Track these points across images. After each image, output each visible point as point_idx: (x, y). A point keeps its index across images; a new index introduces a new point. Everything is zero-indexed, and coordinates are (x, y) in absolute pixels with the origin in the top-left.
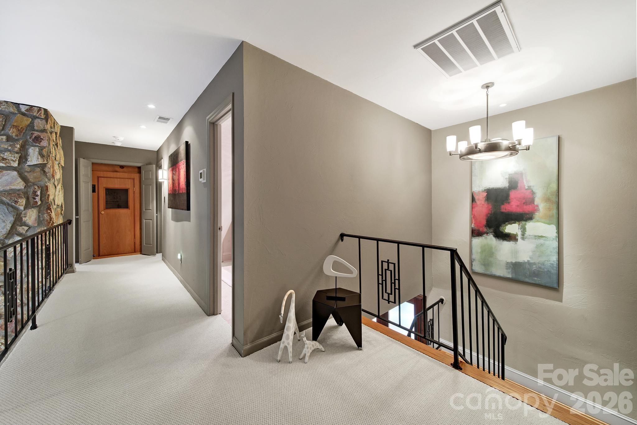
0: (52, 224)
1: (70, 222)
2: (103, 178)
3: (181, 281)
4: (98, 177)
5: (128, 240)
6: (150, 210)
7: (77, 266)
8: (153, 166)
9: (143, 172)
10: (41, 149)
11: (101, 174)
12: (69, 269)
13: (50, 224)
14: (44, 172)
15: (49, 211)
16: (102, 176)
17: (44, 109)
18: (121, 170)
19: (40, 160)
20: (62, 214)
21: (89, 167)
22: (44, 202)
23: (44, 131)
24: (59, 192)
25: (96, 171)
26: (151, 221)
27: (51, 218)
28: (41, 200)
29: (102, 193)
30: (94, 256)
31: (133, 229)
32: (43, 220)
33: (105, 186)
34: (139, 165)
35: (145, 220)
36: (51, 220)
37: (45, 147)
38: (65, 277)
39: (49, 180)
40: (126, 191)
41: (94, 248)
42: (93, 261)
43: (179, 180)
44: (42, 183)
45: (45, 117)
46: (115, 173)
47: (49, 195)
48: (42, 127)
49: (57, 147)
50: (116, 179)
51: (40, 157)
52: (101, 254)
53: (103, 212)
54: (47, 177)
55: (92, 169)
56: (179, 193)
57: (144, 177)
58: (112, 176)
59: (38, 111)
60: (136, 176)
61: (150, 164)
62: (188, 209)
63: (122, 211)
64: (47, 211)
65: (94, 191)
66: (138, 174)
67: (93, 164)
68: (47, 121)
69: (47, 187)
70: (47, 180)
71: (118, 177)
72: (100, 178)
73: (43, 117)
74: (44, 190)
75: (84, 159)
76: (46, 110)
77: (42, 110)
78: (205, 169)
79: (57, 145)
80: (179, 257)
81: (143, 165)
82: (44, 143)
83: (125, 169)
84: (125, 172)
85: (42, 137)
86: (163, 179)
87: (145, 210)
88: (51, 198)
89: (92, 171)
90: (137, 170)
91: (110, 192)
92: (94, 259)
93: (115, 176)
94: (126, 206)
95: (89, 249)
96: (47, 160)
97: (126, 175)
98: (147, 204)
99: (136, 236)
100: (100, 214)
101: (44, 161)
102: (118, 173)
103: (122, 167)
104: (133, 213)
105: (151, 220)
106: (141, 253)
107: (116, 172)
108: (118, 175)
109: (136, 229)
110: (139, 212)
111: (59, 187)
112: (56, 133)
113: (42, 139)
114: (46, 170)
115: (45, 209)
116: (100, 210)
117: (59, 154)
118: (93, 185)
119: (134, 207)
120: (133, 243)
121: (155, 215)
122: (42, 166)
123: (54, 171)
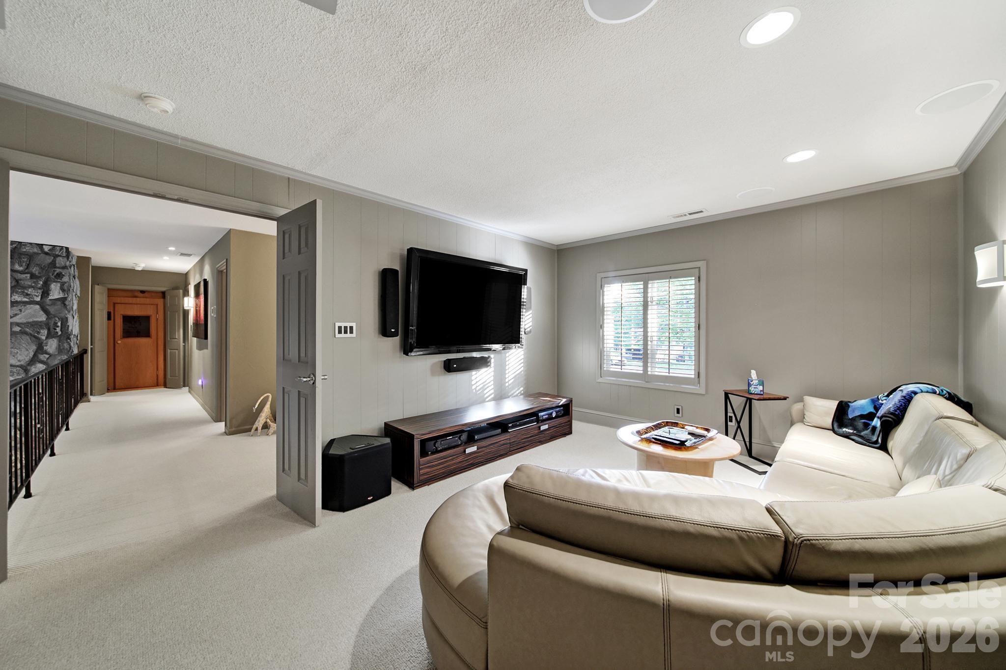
0: (71, 353)
1: (85, 351)
2: (120, 305)
3: (202, 405)
4: (114, 304)
5: (149, 373)
6: (176, 339)
7: (92, 398)
8: (180, 292)
9: (168, 297)
10: (63, 284)
11: (118, 300)
12: (85, 399)
13: (70, 352)
14: (65, 304)
15: (69, 341)
16: (119, 302)
17: (66, 247)
18: (141, 295)
19: (61, 294)
20: (77, 343)
21: (104, 294)
22: (64, 332)
23: (65, 267)
24: (76, 322)
25: (113, 297)
26: (177, 351)
27: (70, 347)
28: (61, 330)
29: (119, 321)
30: (108, 390)
31: (156, 361)
32: (63, 349)
33: (122, 313)
34: (163, 289)
35: (170, 349)
36: (70, 349)
37: (65, 283)
38: (80, 406)
39: (69, 312)
40: (147, 318)
41: (108, 381)
42: (107, 394)
43: (200, 310)
44: (62, 315)
45: (67, 255)
46: (135, 299)
47: (68, 326)
48: (63, 264)
49: (75, 278)
50: (136, 306)
51: (61, 292)
52: (117, 388)
53: (119, 342)
54: (67, 310)
55: (108, 294)
56: (199, 324)
57: (170, 303)
58: (131, 302)
59: (61, 250)
60: (160, 302)
61: (177, 288)
62: (206, 338)
63: (143, 341)
64: (67, 340)
65: (109, 318)
66: (162, 300)
67: (109, 290)
68: (68, 258)
69: (67, 318)
70: (67, 312)
71: (138, 303)
72: (116, 305)
73: (64, 254)
74: (65, 321)
75: (98, 285)
76: (67, 249)
77: (64, 248)
78: (215, 307)
79: (74, 277)
80: (200, 383)
81: (170, 290)
82: (65, 279)
83: (146, 294)
84: (146, 298)
85: (63, 274)
86: (188, 307)
87: (170, 339)
88: (70, 328)
89: (108, 296)
90: (161, 294)
91: (127, 319)
92: (108, 392)
93: (134, 302)
94: (147, 335)
95: (103, 381)
96: (68, 294)
97: (148, 301)
98: (173, 332)
99: (159, 369)
100: (116, 344)
101: (65, 295)
102: (138, 299)
103: (143, 292)
104: (155, 343)
105: (177, 349)
106: (165, 386)
107: (136, 297)
108: (138, 300)
109: (159, 359)
110: (163, 342)
111: (76, 317)
112: (74, 265)
113: (64, 275)
114: (67, 303)
115: (65, 338)
116: (116, 340)
117: (76, 285)
118: (108, 312)
119: (157, 336)
120: (156, 375)
121: (182, 344)
122: (63, 300)
123: (73, 303)
